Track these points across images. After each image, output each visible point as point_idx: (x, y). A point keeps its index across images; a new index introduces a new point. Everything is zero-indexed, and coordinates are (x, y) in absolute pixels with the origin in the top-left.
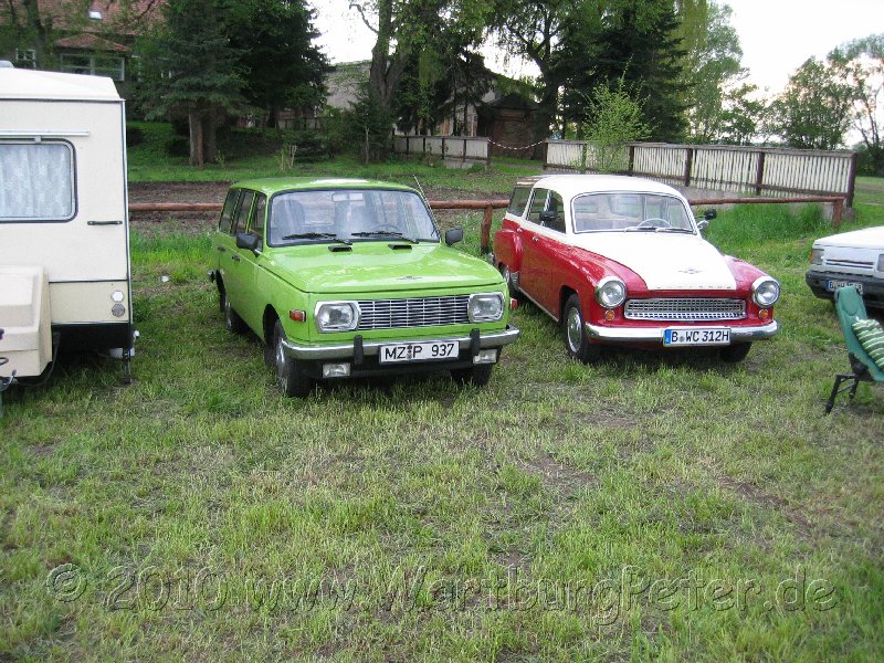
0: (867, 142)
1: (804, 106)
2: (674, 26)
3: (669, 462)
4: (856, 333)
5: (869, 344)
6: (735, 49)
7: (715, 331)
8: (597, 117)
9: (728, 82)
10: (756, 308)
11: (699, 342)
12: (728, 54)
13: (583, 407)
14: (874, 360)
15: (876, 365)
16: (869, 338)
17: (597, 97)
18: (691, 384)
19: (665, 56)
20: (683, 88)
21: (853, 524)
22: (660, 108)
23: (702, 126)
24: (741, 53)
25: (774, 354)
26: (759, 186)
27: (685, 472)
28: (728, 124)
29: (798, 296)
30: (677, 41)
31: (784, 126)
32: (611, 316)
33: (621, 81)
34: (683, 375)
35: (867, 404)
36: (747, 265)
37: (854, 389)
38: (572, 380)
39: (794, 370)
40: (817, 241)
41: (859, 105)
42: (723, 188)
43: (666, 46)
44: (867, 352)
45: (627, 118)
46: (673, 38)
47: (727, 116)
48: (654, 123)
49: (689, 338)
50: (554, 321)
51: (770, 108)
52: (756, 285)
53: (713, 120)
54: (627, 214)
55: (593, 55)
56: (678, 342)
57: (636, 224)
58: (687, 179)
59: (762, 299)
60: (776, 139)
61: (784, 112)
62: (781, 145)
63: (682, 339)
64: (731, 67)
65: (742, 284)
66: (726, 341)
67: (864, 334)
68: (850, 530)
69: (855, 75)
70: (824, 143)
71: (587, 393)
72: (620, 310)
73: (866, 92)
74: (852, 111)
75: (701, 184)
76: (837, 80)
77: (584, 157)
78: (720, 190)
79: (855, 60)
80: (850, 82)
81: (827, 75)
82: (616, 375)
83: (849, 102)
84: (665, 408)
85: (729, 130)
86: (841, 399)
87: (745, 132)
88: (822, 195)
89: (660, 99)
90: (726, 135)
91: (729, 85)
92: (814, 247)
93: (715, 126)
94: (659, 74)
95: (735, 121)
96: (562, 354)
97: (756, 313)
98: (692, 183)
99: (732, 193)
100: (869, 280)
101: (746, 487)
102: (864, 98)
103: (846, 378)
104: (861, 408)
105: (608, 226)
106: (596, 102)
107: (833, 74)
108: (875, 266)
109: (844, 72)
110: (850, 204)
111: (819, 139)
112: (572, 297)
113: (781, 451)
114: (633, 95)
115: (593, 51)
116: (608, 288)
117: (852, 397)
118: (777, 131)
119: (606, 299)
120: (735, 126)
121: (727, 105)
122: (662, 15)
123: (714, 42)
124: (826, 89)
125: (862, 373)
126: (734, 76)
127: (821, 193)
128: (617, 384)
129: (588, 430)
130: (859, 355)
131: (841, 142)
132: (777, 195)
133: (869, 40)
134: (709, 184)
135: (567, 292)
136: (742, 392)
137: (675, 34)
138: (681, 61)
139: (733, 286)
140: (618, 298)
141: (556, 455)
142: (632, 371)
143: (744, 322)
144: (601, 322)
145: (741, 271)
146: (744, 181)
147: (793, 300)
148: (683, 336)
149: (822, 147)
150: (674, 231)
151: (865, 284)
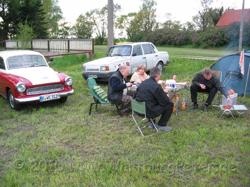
0: (98, 36)
1: (81, 27)
2: (41, 5)
3: (43, 140)
4: (94, 90)
5: (98, 93)
6: (60, 12)
7: (55, 95)
8: (20, 33)
9: (60, 21)
10: (67, 86)
11: (51, 99)
12: (59, 14)
13: (15, 126)
14: (100, 98)
15: (101, 99)
16: (98, 91)
17: (19, 26)
18: (50, 112)
19: (39, 14)
20: (46, 23)
21: (98, 149)
22: (40, 29)
23: (54, 34)
24: (62, 13)
25: (75, 98)
26: (69, 50)
27: (48, 143)
28: (61, 33)
29: (81, 80)
30: (43, 10)
31: (76, 33)
32: (22, 95)
33: (26, 21)
34: (47, 110)
35: (101, 110)
36: (63, 74)
37: (96, 106)
38: (12, 117)
39: (80, 103)
40: (84, 64)
41: (95, 27)
42: (59, 51)
43: (39, 11)
44: (98, 95)
45: (29, 33)
46: (41, 9)
47: (61, 31)
48: (38, 33)
49: (47, 98)
50: (5, 98)
51: (72, 28)
52: (66, 80)
53: (57, 32)
54: (27, 62)
55: (18, 14)
56: (44, 100)
57: (29, 65)
58: (49, 49)
59: (68, 83)
60: (74, 37)
61: (76, 29)
62: (76, 38)
63: (45, 99)
64: (60, 17)
65: (62, 80)
66: (59, 98)
67: (97, 90)
68: (98, 151)
69: (93, 19)
70: (87, 37)
71: (17, 121)
72: (25, 93)
73: (96, 23)
74: (93, 28)
75: (53, 51)
76: (88, 20)
77: (18, 45)
78: (58, 52)
79: (92, 15)
80: (92, 21)
81: (86, 19)
82: (27, 113)
83: (92, 26)
84: (41, 122)
85: (62, 35)
86: (93, 110)
87: (66, 35)
88: (86, 51)
89: (39, 26)
90: (61, 36)
91: (60, 22)
92: (83, 66)
93: (58, 34)
94: (38, 19)
95: (63, 32)
96: (9, 109)
97: (67, 88)
98: (50, 50)
99: (62, 52)
100: (98, 74)
101: (67, 144)
102: (96, 25)
103: (93, 104)
104: (99, 111)
105: (21, 66)
106: (19, 28)
107: (87, 19)
108: (99, 70)
109: (90, 18)
110: (93, 53)
111: (86, 36)
112: (10, 90)
113: (77, 130)
114: (30, 26)
115: (19, 13)
116: (20, 86)
117: (96, 109)
118: (75, 34)
119: (19, 89)
120: (63, 33)
121: (60, 28)
122: (37, 2)
123: (54, 10)
124: (86, 23)
125: (97, 102)
126: (61, 20)
127: (85, 50)
128: (27, 116)
129: (16, 134)
130: (96, 97)
131: (92, 37)
132: (75, 52)
133: (95, 10)
134: (55, 51)
135: (8, 89)
136: (65, 112)
137: (42, 8)
138: (45, 16)
139: (59, 81)
140: (23, 89)
141: (5, 145)
142: (32, 111)
143: (64, 91)
144: (19, 97)
145: (61, 76)
146: (65, 49)
147: (80, 82)
148: (45, 98)
149: (87, 38)
150: (41, 66)
151: (98, 75)
